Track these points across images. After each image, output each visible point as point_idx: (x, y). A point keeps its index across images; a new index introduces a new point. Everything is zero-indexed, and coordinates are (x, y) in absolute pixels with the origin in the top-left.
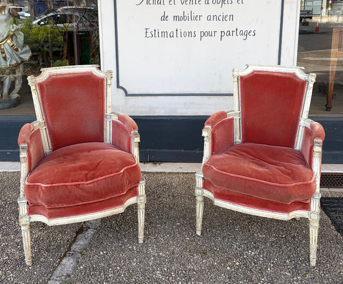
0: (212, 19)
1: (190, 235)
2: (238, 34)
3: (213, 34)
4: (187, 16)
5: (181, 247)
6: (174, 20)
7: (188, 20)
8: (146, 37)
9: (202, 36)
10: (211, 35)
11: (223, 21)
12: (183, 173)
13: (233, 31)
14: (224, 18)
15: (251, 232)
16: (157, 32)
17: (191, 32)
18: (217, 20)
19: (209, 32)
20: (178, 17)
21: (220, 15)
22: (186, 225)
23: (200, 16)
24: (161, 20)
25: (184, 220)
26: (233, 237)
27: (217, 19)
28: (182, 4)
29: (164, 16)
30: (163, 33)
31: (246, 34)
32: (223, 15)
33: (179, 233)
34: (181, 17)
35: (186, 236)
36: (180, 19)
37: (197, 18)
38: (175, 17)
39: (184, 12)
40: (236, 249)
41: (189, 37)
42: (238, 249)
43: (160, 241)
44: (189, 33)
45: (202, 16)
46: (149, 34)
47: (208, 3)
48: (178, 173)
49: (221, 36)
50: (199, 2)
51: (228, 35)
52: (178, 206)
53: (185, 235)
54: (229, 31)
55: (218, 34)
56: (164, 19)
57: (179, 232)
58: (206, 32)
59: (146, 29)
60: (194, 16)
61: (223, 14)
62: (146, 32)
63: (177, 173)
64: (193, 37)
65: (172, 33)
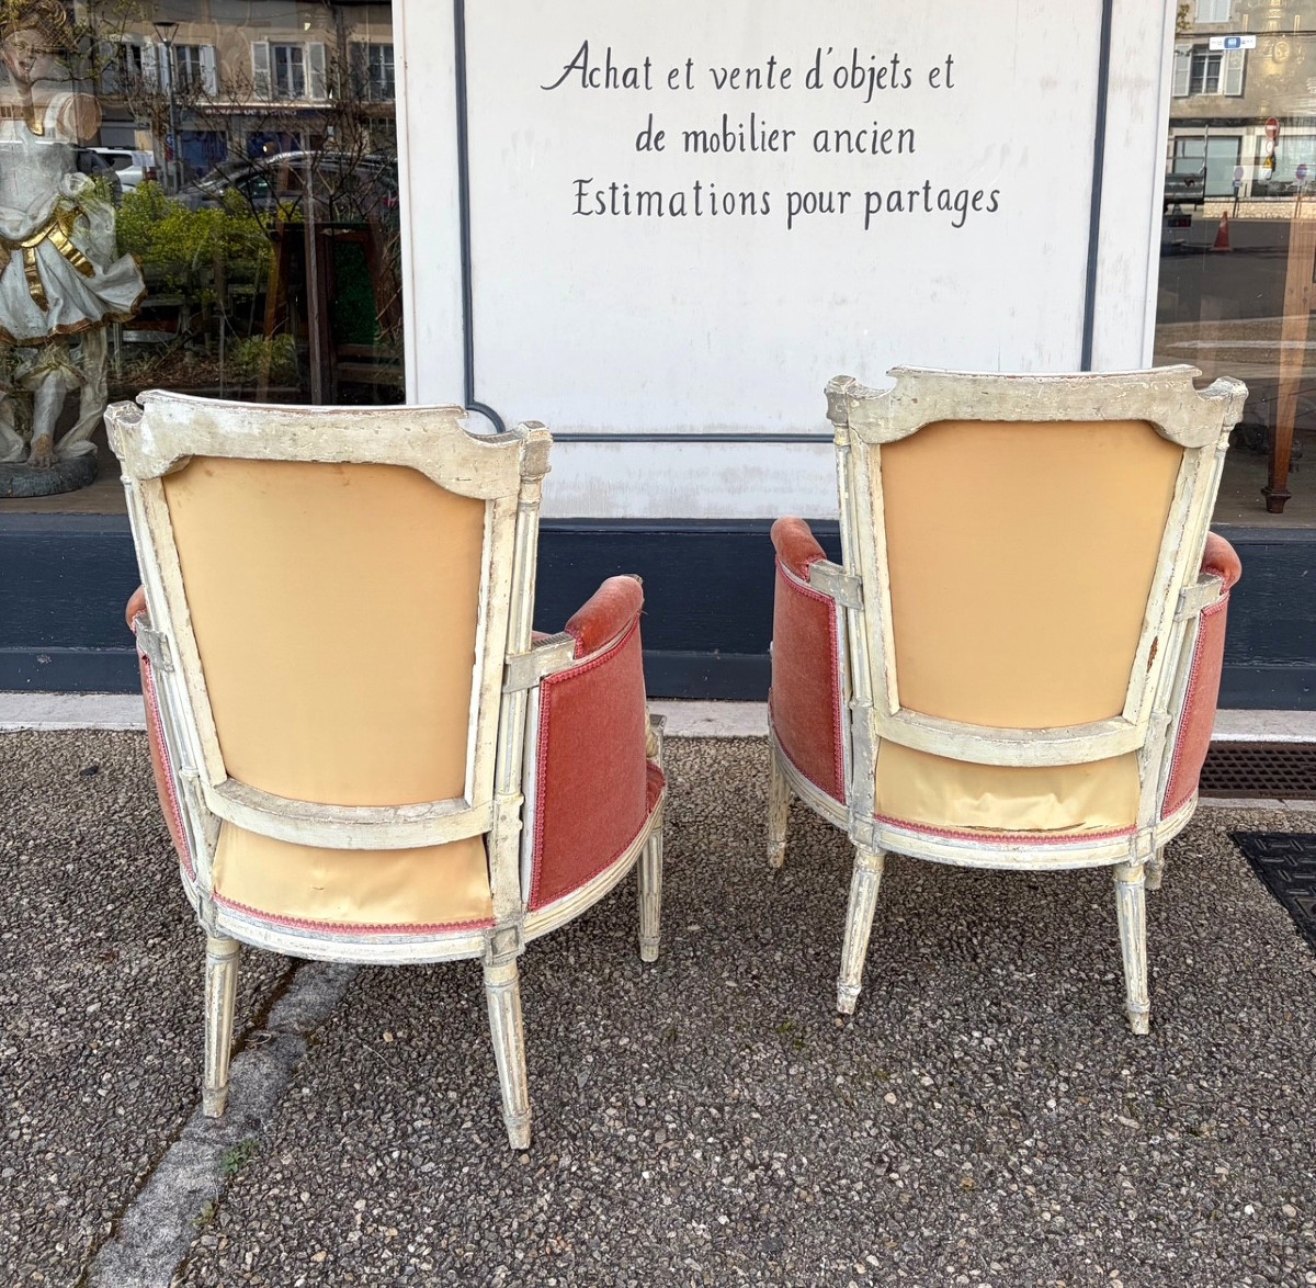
0: (832, 144)
1: (741, 969)
2: (933, 203)
3: (836, 205)
4: (738, 132)
5: (704, 1015)
6: (687, 149)
7: (742, 150)
8: (579, 211)
9: (794, 210)
10: (829, 208)
11: (874, 152)
12: (718, 740)
13: (912, 194)
14: (880, 142)
15: (979, 961)
16: (620, 194)
17: (752, 194)
18: (850, 151)
19: (821, 194)
20: (701, 138)
21: (864, 132)
22: (724, 935)
23: (786, 135)
24: (639, 149)
25: (719, 913)
26: (911, 978)
27: (853, 146)
28: (719, 87)
29: (649, 133)
30: (645, 198)
31: (964, 204)
32: (875, 132)
33: (697, 964)
34: (715, 139)
35: (725, 974)
36: (708, 146)
37: (776, 140)
38: (692, 138)
39: (725, 116)
40: (923, 1025)
41: (743, 213)
42: (930, 1024)
43: (622, 994)
44: (744, 199)
45: (793, 133)
46: (590, 203)
47: (817, 85)
48: (698, 739)
49: (869, 212)
50: (782, 78)
51: (892, 207)
52: (693, 861)
53: (719, 971)
54: (899, 193)
55: (856, 204)
56: (647, 145)
57: (698, 957)
58: (810, 198)
59: (581, 182)
60: (763, 133)
61: (875, 128)
62: (580, 194)
63: (693, 739)
64: (759, 213)
65: (678, 199)
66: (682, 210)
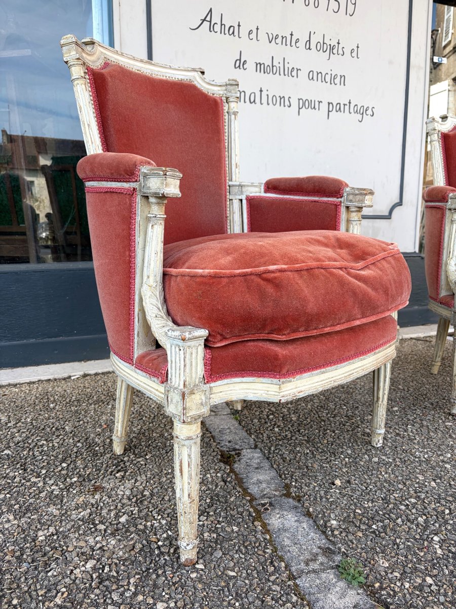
0: (315, 78)
2: (352, 110)
3: (317, 106)
4: (278, 66)
6: (256, 71)
9: (301, 107)
10: (314, 107)
11: (331, 84)
13: (344, 105)
14: (333, 79)
17: (284, 97)
18: (322, 82)
19: (311, 101)
21: (327, 74)
23: (297, 70)
24: (235, 68)
27: (323, 79)
28: (270, 42)
29: (240, 60)
31: (362, 111)
32: (331, 74)
34: (268, 67)
36: (266, 71)
37: (293, 72)
38: (259, 65)
39: (273, 57)
41: (280, 106)
44: (281, 99)
45: (300, 70)
47: (309, 48)
49: (329, 111)
50: (296, 43)
51: (337, 110)
54: (340, 104)
55: (325, 107)
56: (239, 66)
58: (307, 102)
60: (288, 68)
61: (331, 72)
64: (287, 106)
65: (253, 96)
66: (254, 101)
